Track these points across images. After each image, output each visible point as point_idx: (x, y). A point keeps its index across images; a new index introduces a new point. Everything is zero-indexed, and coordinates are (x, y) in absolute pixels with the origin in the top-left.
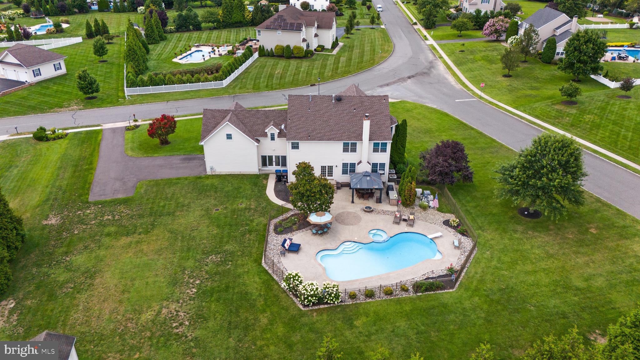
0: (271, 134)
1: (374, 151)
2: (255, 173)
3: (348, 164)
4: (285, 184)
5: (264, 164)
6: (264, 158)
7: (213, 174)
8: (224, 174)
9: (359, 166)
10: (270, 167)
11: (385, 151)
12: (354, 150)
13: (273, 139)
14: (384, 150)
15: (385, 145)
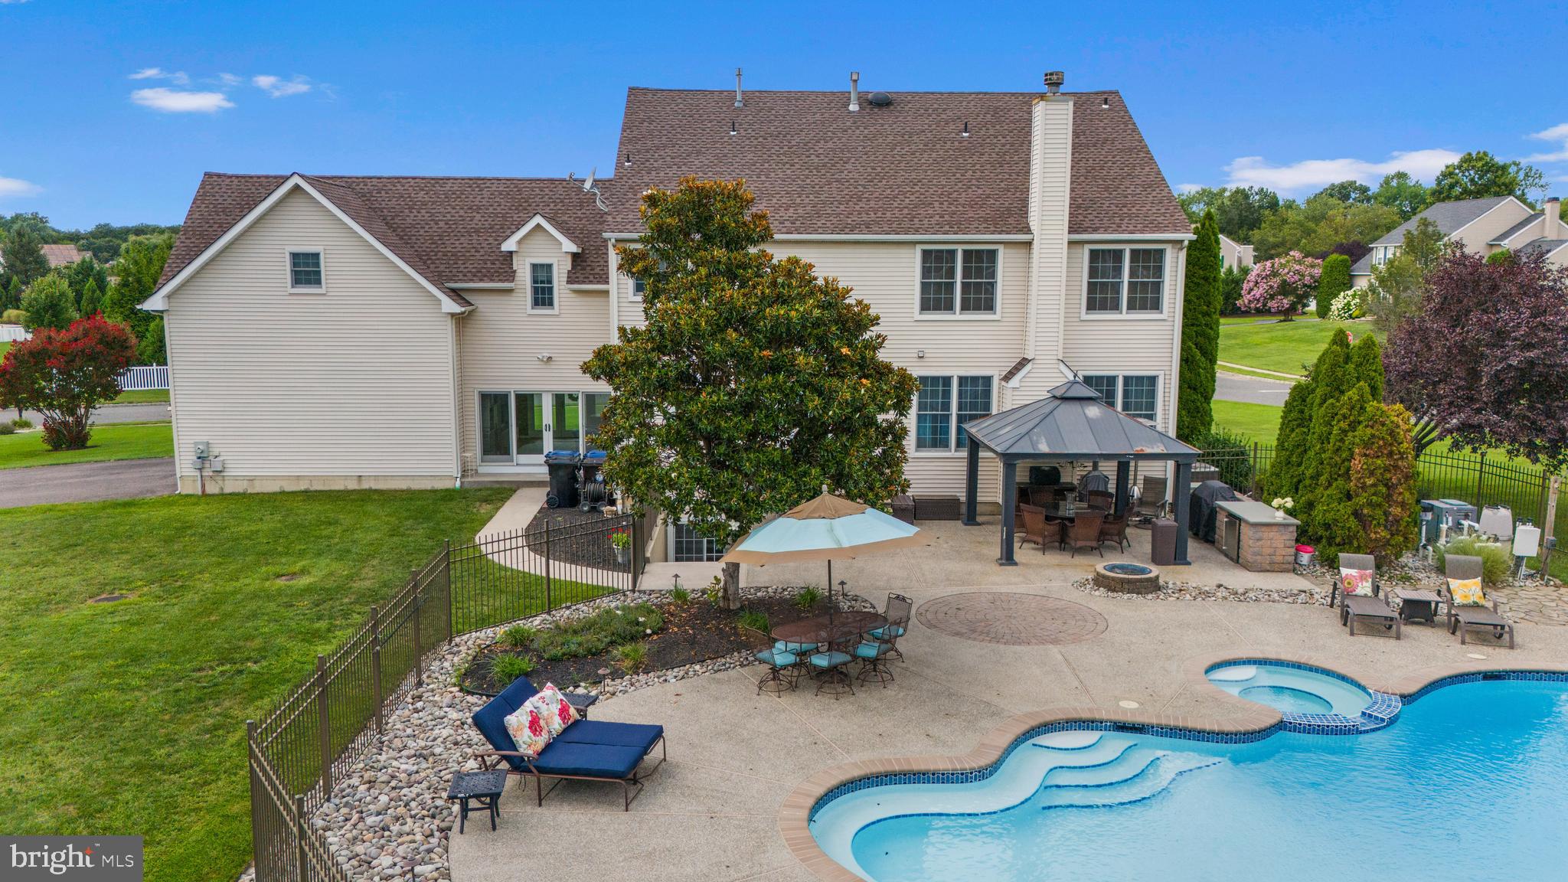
0: (535, 267)
1: (1091, 306)
2: (440, 485)
3: (947, 381)
4: (593, 510)
5: (495, 445)
6: (493, 404)
7: (212, 488)
8: (273, 487)
9: (1015, 382)
10: (524, 458)
11: (1156, 305)
12: (981, 298)
13: (543, 296)
14: (1147, 298)
15: (1149, 260)
